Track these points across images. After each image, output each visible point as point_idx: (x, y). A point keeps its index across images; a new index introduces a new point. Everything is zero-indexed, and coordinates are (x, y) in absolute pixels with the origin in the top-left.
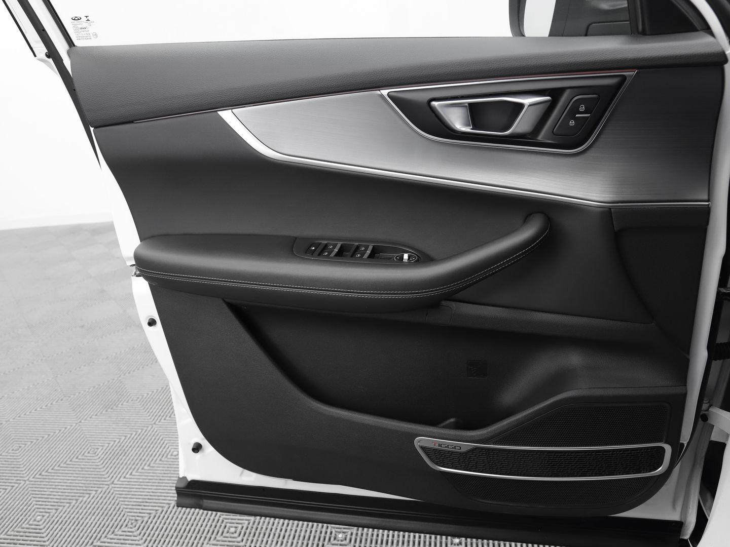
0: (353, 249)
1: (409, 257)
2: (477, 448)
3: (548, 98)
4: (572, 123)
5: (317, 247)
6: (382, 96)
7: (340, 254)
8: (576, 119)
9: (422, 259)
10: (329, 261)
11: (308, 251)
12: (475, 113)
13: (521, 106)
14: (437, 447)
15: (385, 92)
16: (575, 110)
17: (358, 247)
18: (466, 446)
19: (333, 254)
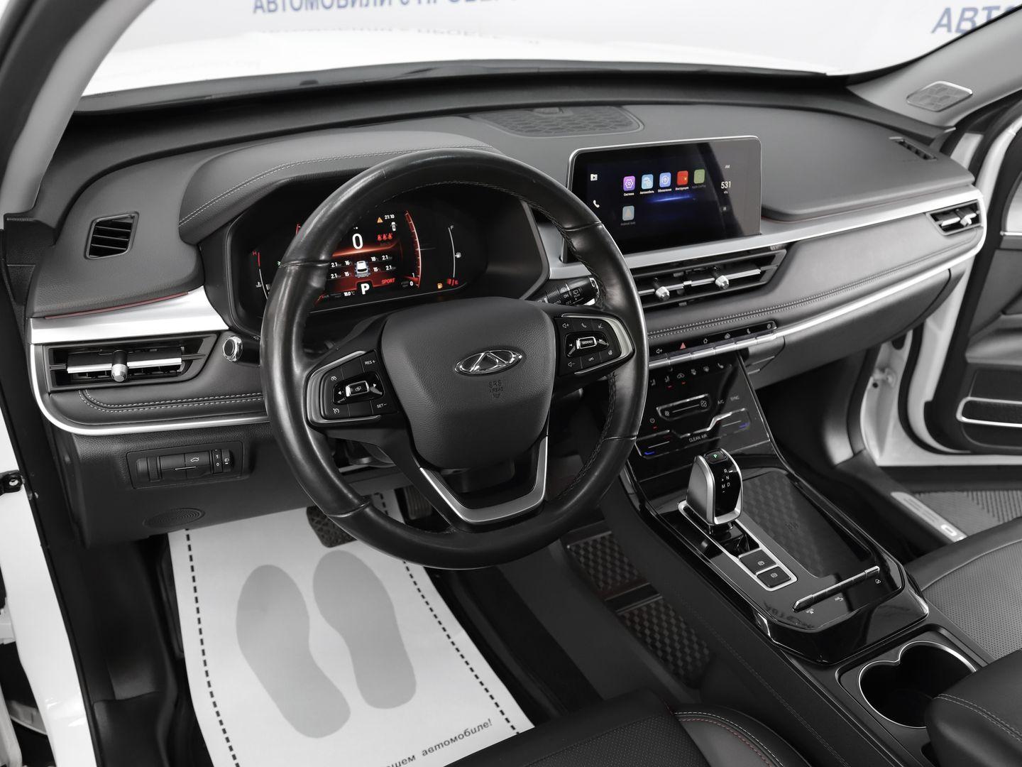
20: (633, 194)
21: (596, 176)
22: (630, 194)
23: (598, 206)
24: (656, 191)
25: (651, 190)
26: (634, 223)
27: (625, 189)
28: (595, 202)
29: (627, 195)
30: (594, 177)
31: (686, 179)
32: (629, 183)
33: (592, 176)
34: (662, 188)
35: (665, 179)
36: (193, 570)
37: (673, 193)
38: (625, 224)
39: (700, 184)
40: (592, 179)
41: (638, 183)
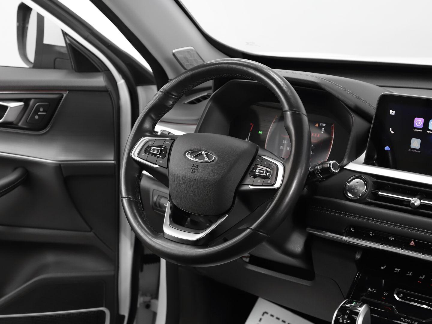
3: (22, 103)
4: (37, 117)
8: (39, 115)
13: (7, 107)
16: (37, 110)
20: (421, 131)
21: (394, 112)
22: (418, 130)
23: (393, 132)
26: (419, 152)
27: (415, 126)
28: (391, 129)
29: (416, 130)
30: (392, 112)
32: (419, 122)
33: (391, 111)
38: (412, 150)
40: (391, 113)
41: (426, 124)
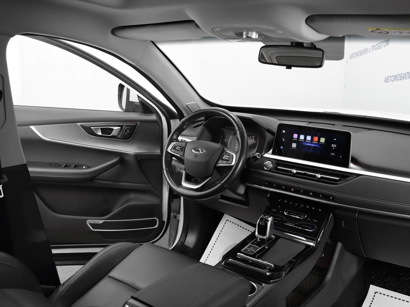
0: (69, 166)
1: (85, 167)
2: (104, 222)
3: (120, 127)
4: (126, 133)
5: (58, 165)
6: (78, 125)
7: (65, 166)
8: (127, 133)
9: (89, 167)
10: (62, 168)
11: (55, 166)
12: (103, 130)
13: (113, 129)
14: (93, 223)
15: (79, 124)
16: (126, 131)
17: (70, 165)
18: (101, 222)
19: (63, 167)
20: (296, 140)
21: (285, 131)
23: (284, 140)
24: (305, 141)
25: (303, 140)
26: (296, 149)
27: (294, 138)
28: (283, 139)
29: (294, 139)
30: (284, 131)
31: (317, 140)
32: (295, 136)
34: (307, 141)
35: (309, 138)
36: (220, 234)
37: (311, 143)
38: (292, 148)
39: (323, 143)
40: (283, 132)
41: (299, 137)
